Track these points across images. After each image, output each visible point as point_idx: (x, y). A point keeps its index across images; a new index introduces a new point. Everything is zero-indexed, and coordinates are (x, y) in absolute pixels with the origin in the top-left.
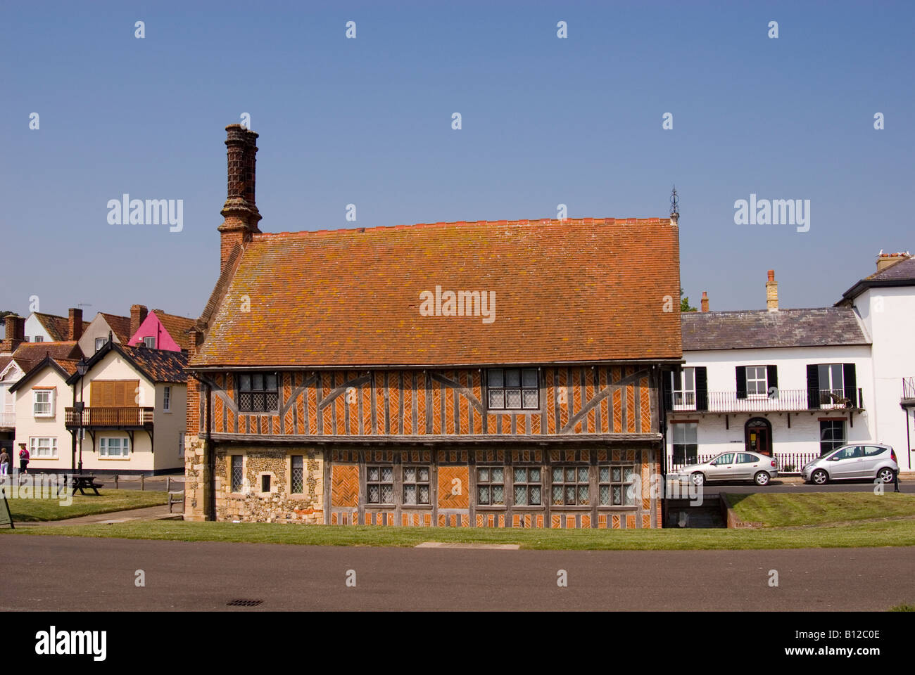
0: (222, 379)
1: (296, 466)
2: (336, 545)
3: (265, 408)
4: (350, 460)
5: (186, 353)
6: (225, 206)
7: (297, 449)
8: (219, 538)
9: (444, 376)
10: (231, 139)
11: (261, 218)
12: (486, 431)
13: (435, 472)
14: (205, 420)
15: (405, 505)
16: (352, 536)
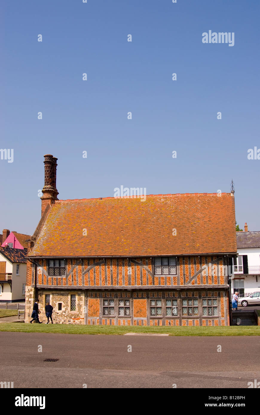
0: (42, 262)
1: (73, 299)
2: (90, 334)
3: (60, 274)
4: (96, 297)
5: (26, 250)
6: (43, 189)
7: (73, 292)
8: (40, 331)
9: (136, 261)
10: (46, 160)
11: (58, 193)
12: (154, 284)
13: (132, 302)
14: (34, 279)
15: (119, 316)
16: (97, 330)
